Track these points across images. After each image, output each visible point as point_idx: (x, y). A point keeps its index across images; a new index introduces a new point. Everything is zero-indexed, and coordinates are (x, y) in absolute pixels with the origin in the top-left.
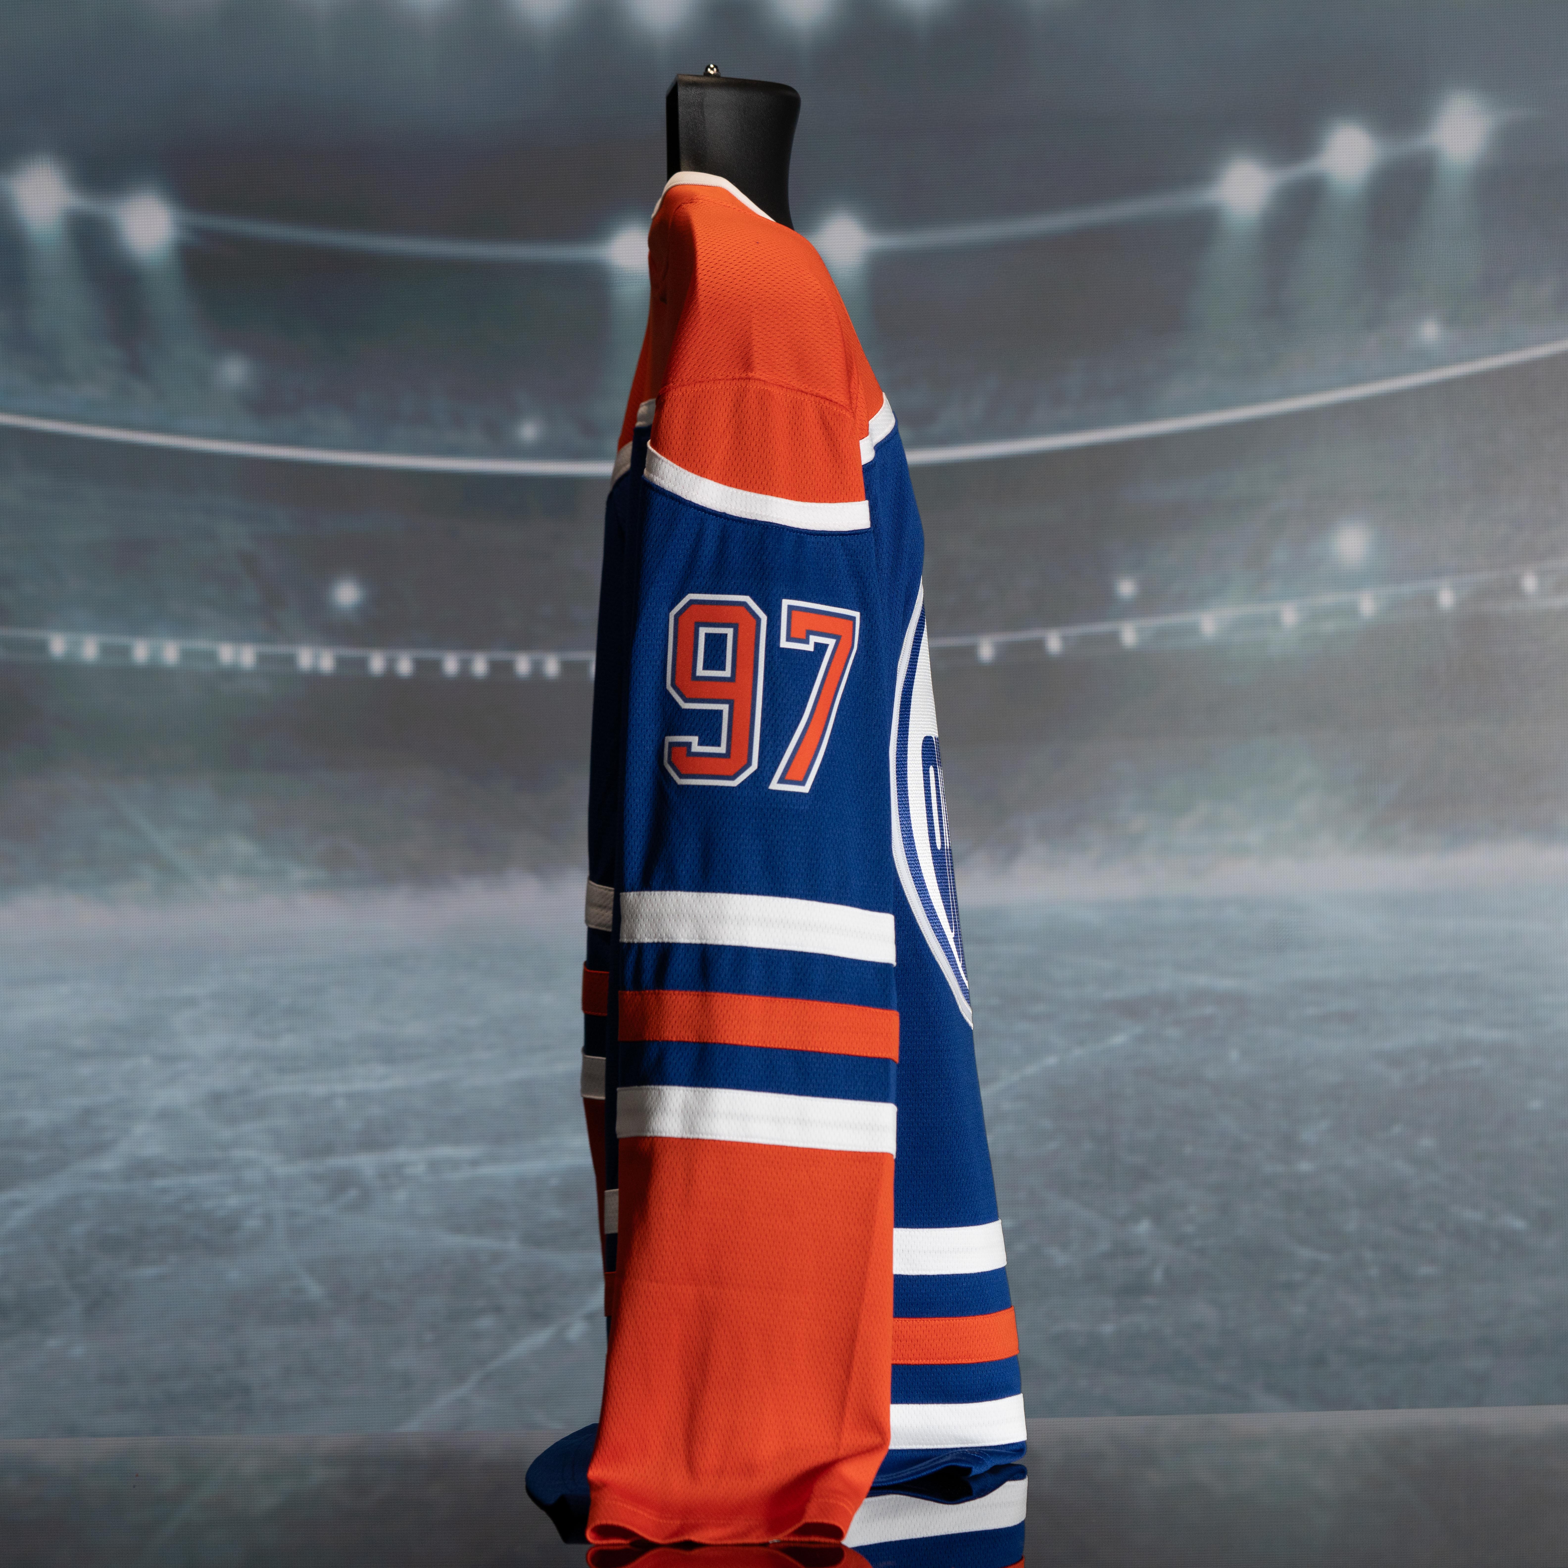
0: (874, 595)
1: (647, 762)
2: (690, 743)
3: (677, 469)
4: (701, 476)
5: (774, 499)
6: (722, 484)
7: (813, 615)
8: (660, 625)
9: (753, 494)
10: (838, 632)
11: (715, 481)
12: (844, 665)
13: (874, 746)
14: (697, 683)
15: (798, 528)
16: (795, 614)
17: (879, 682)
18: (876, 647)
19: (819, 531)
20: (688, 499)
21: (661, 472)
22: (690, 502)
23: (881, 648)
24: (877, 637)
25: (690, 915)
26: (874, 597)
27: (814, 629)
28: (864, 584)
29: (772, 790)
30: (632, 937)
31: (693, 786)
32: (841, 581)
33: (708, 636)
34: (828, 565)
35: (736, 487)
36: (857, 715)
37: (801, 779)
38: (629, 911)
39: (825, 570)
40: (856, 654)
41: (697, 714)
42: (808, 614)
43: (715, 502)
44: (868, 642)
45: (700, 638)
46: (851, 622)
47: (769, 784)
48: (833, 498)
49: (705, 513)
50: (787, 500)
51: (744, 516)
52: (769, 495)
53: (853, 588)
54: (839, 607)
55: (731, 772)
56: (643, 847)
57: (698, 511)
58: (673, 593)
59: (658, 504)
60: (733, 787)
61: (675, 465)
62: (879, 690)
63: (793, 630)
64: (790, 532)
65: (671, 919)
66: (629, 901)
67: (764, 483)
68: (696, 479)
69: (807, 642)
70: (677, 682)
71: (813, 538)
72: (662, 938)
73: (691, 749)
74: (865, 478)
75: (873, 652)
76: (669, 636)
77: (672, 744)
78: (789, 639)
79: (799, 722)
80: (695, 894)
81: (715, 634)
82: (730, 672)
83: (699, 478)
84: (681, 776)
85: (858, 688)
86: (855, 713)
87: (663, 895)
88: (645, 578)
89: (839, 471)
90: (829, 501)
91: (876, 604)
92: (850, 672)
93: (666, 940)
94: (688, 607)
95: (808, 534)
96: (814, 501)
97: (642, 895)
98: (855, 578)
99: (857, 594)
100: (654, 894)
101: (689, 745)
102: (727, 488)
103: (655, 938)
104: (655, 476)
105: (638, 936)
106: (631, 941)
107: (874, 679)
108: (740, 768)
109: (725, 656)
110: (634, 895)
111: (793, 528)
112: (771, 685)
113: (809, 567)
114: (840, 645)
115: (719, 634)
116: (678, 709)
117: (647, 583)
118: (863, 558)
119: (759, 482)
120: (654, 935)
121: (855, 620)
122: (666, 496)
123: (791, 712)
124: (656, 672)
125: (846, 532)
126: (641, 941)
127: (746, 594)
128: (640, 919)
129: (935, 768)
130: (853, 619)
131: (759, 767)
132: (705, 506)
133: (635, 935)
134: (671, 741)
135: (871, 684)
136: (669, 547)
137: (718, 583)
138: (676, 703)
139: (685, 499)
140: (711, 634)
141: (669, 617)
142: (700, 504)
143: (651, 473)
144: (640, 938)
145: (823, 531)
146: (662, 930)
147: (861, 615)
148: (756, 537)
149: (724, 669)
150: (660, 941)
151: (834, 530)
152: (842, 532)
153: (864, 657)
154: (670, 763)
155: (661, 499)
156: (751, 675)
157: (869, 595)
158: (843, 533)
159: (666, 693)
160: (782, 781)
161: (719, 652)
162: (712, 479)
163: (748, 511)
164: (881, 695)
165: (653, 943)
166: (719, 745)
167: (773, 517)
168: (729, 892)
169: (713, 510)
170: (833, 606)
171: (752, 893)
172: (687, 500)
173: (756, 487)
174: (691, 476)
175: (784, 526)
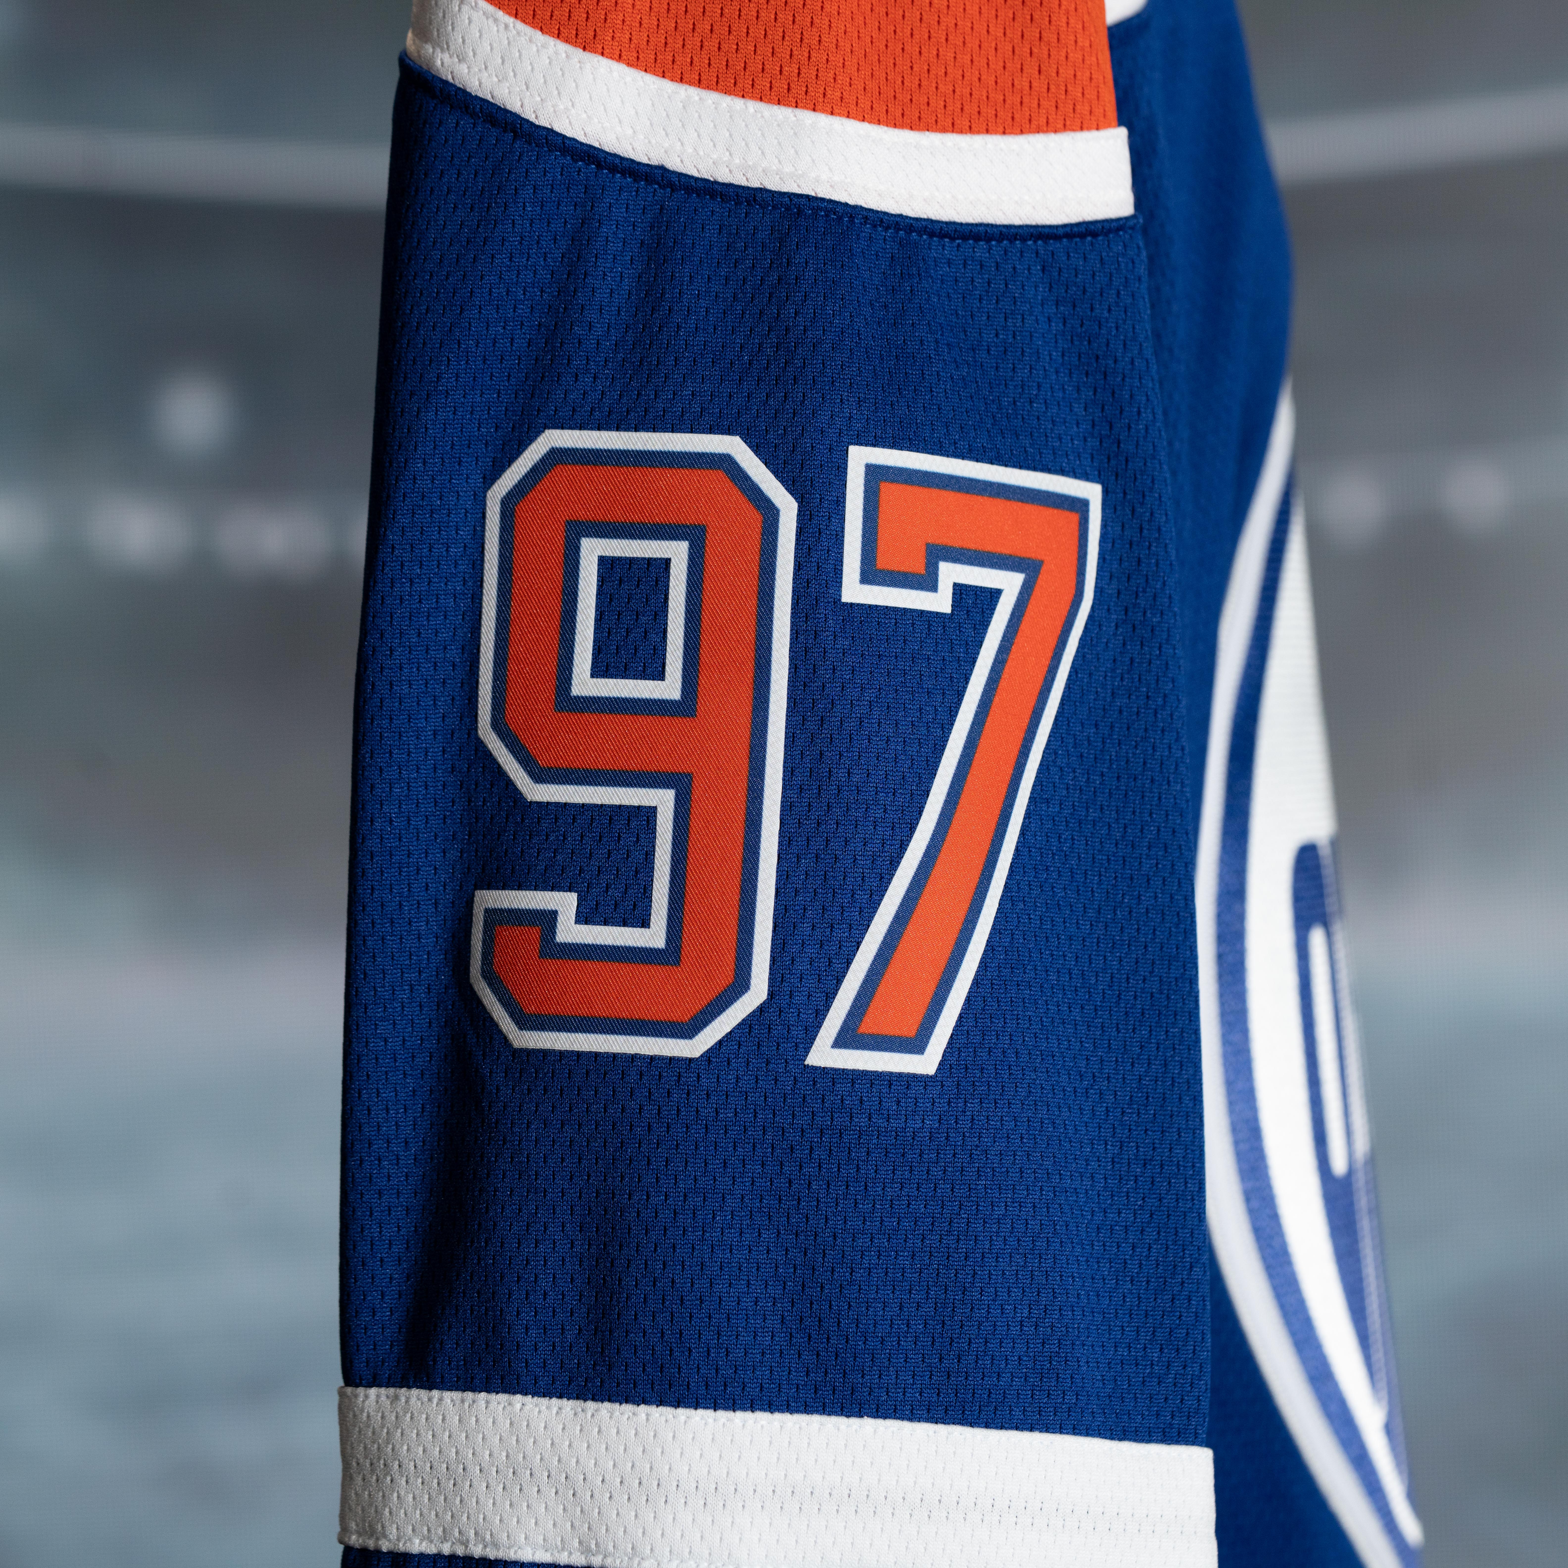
0: (1147, 429)
1: (420, 972)
2: (554, 914)
3: (506, 27)
4: (584, 49)
5: (822, 120)
6: (655, 74)
7: (950, 497)
8: (457, 530)
9: (752, 106)
10: (1031, 551)
11: (629, 65)
12: (1050, 654)
13: (1147, 912)
14: (574, 717)
15: (901, 216)
16: (888, 491)
17: (1164, 706)
18: (1155, 597)
19: (968, 225)
20: (543, 122)
21: (456, 39)
22: (551, 131)
23: (1170, 597)
24: (1157, 564)
25: (553, 1473)
26: (1145, 438)
27: (955, 541)
28: (1113, 393)
29: (815, 1068)
30: (372, 1533)
31: (562, 1055)
32: (1039, 386)
33: (606, 564)
34: (997, 335)
35: (699, 83)
36: (1093, 814)
37: (909, 1029)
38: (365, 1448)
39: (988, 351)
40: (1091, 618)
41: (574, 820)
42: (935, 492)
43: (630, 132)
44: (1129, 578)
45: (582, 573)
46: (1074, 518)
47: (807, 1050)
48: (1013, 118)
49: (599, 166)
50: (866, 126)
51: (724, 176)
52: (805, 107)
53: (1078, 409)
54: (1034, 469)
55: (683, 1014)
56: (408, 1242)
57: (576, 161)
58: (497, 428)
59: (446, 141)
60: (691, 1060)
61: (500, 14)
62: (1163, 731)
63: (882, 545)
64: (875, 226)
65: (493, 1484)
66: (365, 1414)
67: (791, 69)
68: (567, 56)
69: (929, 583)
70: (509, 714)
71: (949, 249)
72: (466, 1544)
73: (554, 933)
74: (1117, 64)
75: (1145, 613)
76: (487, 566)
77: (495, 917)
78: (869, 576)
79: (903, 847)
80: (568, 1406)
81: (632, 561)
82: (678, 685)
83: (577, 53)
84: (524, 1022)
85: (1096, 725)
86: (1087, 809)
87: (466, 1405)
88: (405, 378)
89: (1032, 33)
90: (1001, 129)
91: (1153, 457)
92: (1070, 676)
93: (477, 1551)
94: (545, 472)
95: (932, 235)
96: (954, 128)
97: (403, 1399)
98: (1087, 374)
99: (1093, 426)
100: (441, 1399)
101: (549, 918)
102: (668, 86)
103: (444, 1539)
104: (438, 50)
105: (393, 1532)
106: (371, 1544)
107: (1148, 697)
108: (712, 995)
109: (665, 632)
110: (378, 1396)
111: (886, 213)
112: (811, 726)
113: (937, 341)
114: (1037, 592)
115: (644, 559)
116: (515, 802)
117: (412, 394)
118: (1109, 310)
119: (772, 67)
120: (440, 1531)
121: (1087, 511)
122: (473, 115)
123: (880, 813)
124: (444, 683)
125: (1057, 227)
126: (401, 1547)
127: (729, 432)
128: (397, 1476)
129: (1329, 935)
130: (1080, 506)
131: (771, 994)
132: (596, 145)
133: (383, 1527)
134: (491, 905)
135: (1138, 713)
136: (482, 278)
137: (639, 394)
138: (509, 784)
139: (532, 124)
140: (620, 559)
141: (485, 504)
142: (582, 138)
143: (426, 42)
144: (398, 1540)
145: (981, 225)
146: (465, 1518)
147: (1106, 492)
148: (764, 246)
149: (659, 675)
150: (460, 1551)
151: (1017, 222)
152: (1043, 227)
153: (1117, 626)
154: (489, 976)
155: (457, 124)
156: (746, 693)
157: (1129, 428)
158: (1047, 231)
159: (476, 750)
160: (843, 1040)
161: (643, 619)
162: (620, 58)
163: (737, 161)
164: (1170, 748)
165: (438, 1557)
166: (645, 923)
167: (817, 180)
168: (677, 1404)
169: (622, 159)
170: (1014, 466)
171: (752, 1407)
172: (539, 127)
173: (763, 83)
174: (551, 50)
175: (855, 207)
